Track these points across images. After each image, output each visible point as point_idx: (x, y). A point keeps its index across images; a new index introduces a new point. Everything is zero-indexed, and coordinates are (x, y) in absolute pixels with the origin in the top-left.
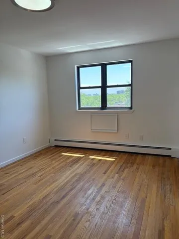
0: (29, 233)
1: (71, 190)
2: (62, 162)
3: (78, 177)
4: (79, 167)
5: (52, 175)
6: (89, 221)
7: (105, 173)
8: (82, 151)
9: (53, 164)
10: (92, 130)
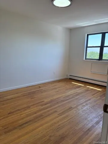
0: (48, 108)
1: (72, 98)
2: (71, 86)
3: (77, 94)
4: (79, 90)
5: (64, 90)
6: (76, 111)
7: (92, 95)
8: (84, 83)
9: (66, 86)
10: (91, 72)
